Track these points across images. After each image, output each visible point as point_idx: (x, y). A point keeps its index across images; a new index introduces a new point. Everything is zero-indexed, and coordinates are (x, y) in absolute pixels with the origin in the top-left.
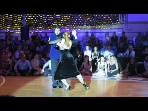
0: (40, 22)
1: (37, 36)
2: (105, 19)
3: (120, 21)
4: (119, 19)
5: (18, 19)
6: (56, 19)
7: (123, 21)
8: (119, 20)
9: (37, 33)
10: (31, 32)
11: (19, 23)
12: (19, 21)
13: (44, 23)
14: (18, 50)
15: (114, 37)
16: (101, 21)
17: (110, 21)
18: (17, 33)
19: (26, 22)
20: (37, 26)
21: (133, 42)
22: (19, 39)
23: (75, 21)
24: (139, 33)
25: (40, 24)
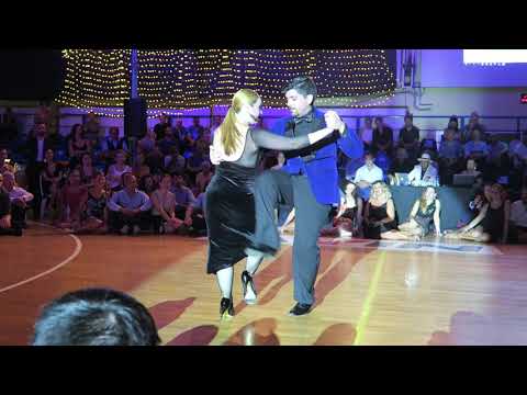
0: (178, 87)
1: (169, 125)
2: (356, 79)
3: (399, 84)
4: (398, 80)
5: (116, 79)
6: (222, 79)
7: (409, 84)
8: (395, 82)
9: (170, 117)
10: (154, 116)
11: (120, 89)
12: (120, 83)
13: (190, 90)
14: (115, 162)
15: (381, 131)
16: (346, 86)
17: (372, 84)
18: (114, 116)
19: (140, 86)
20: (170, 98)
21: (435, 143)
22: (122, 134)
23: (274, 84)
24: (454, 119)
25: (178, 93)
